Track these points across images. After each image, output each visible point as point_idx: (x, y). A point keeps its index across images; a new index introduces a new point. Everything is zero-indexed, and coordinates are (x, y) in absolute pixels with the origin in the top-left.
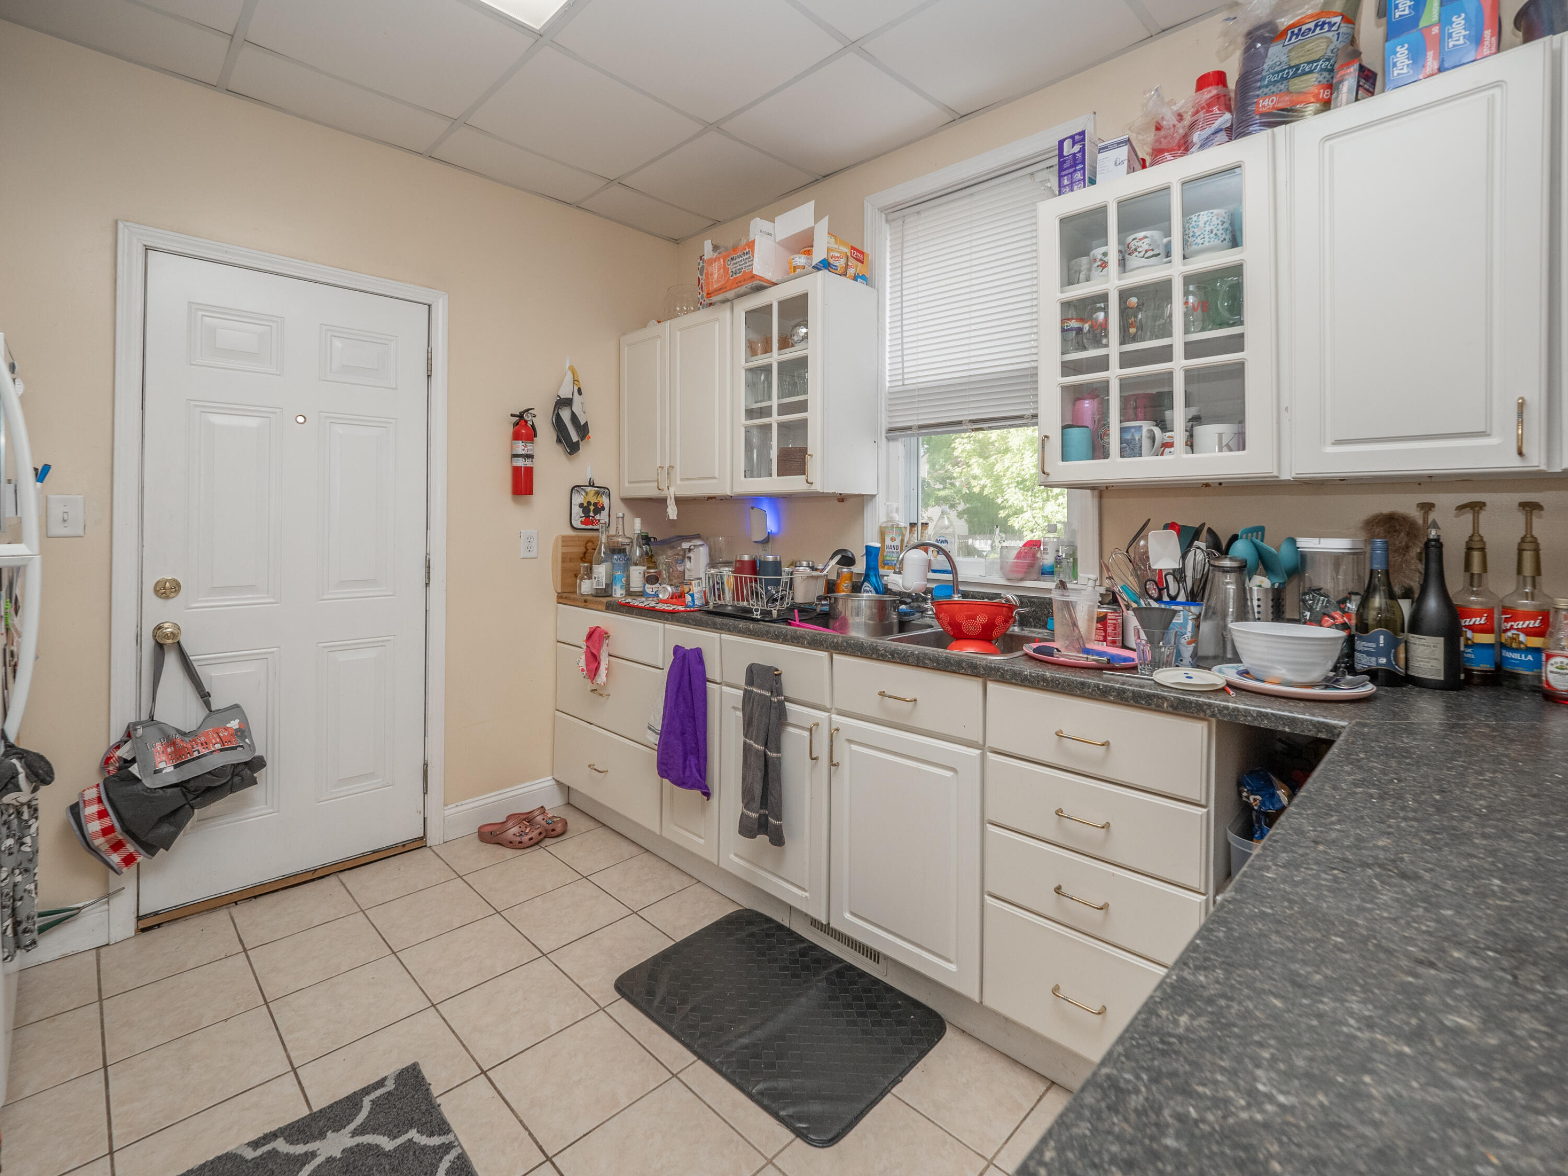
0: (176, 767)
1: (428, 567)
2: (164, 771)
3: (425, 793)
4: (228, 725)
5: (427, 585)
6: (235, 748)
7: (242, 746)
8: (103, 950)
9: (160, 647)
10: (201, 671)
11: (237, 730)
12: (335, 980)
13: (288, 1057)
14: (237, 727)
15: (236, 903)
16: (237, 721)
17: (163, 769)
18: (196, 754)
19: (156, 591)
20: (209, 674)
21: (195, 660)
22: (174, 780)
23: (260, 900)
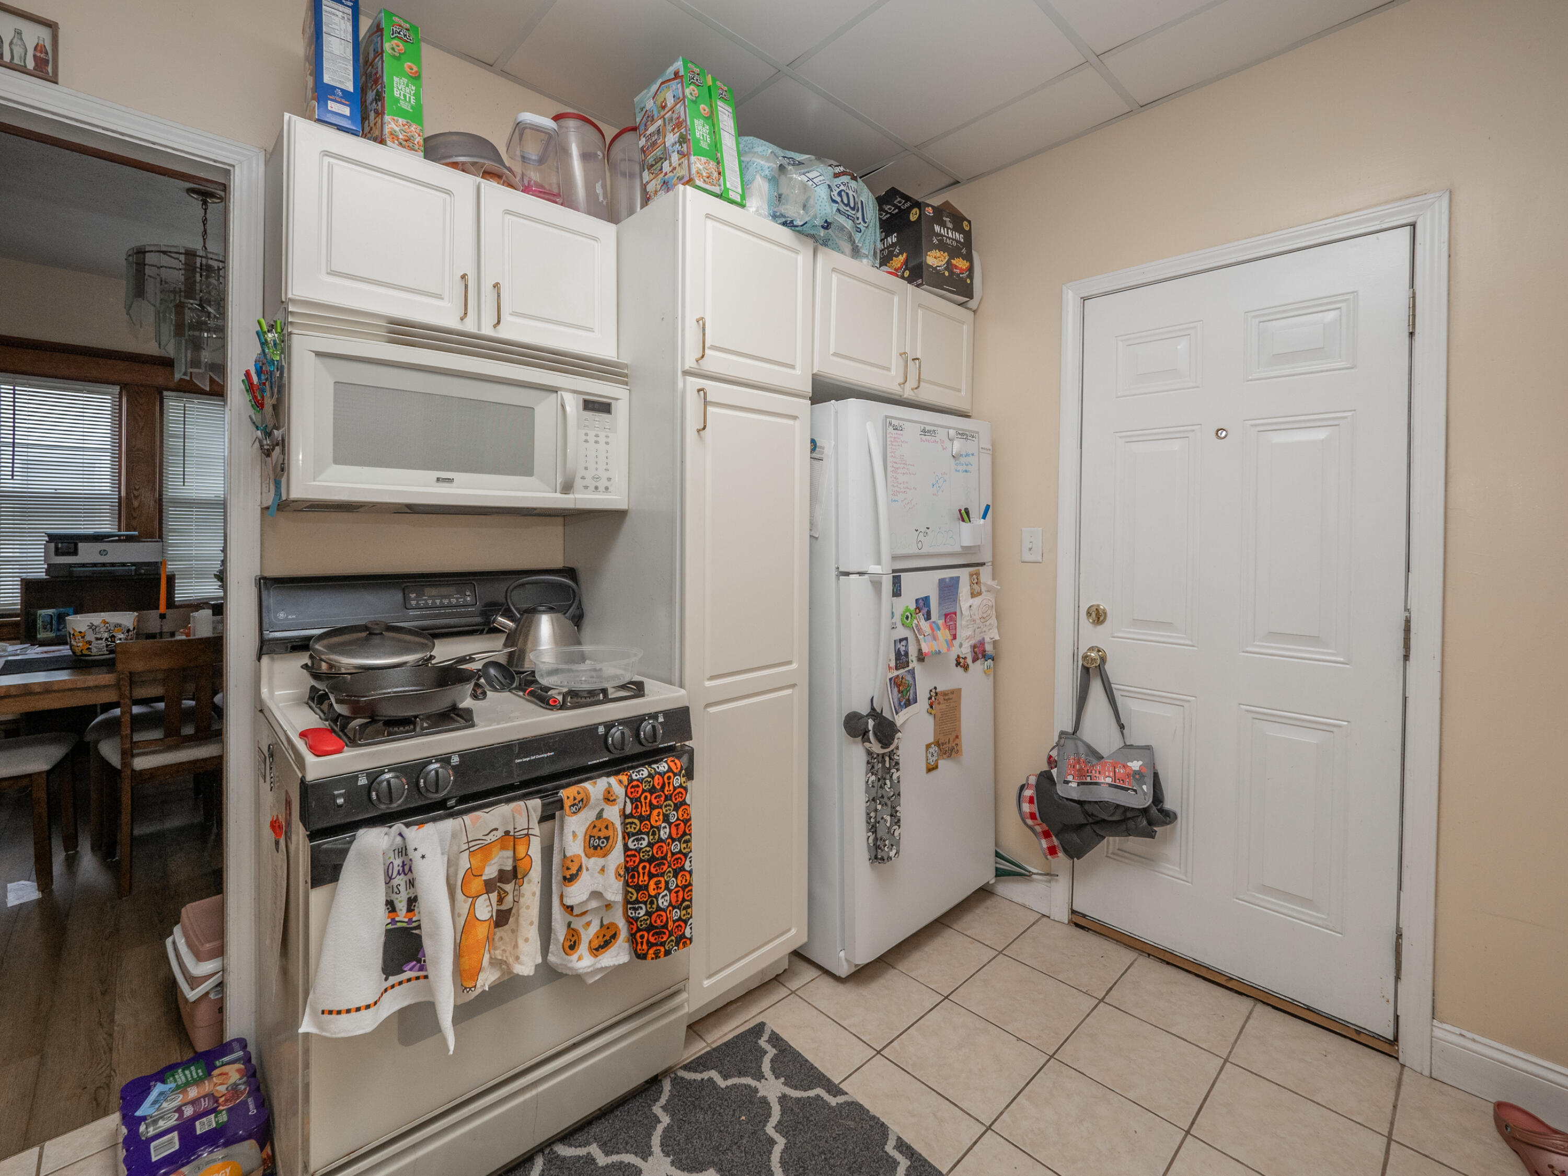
0: (1079, 784)
1: (1407, 630)
2: (1070, 784)
3: (1398, 978)
4: (1129, 764)
5: (1406, 657)
6: (1127, 789)
7: (1135, 791)
8: (1045, 919)
9: (1086, 670)
10: (1119, 701)
11: (1136, 772)
12: (1111, 1095)
13: (1001, 1113)
14: (1137, 769)
15: (1149, 955)
16: (1141, 763)
17: (1070, 782)
18: (1088, 780)
19: (1089, 614)
20: (1130, 706)
21: (1117, 689)
22: (1075, 796)
23: (1169, 968)
